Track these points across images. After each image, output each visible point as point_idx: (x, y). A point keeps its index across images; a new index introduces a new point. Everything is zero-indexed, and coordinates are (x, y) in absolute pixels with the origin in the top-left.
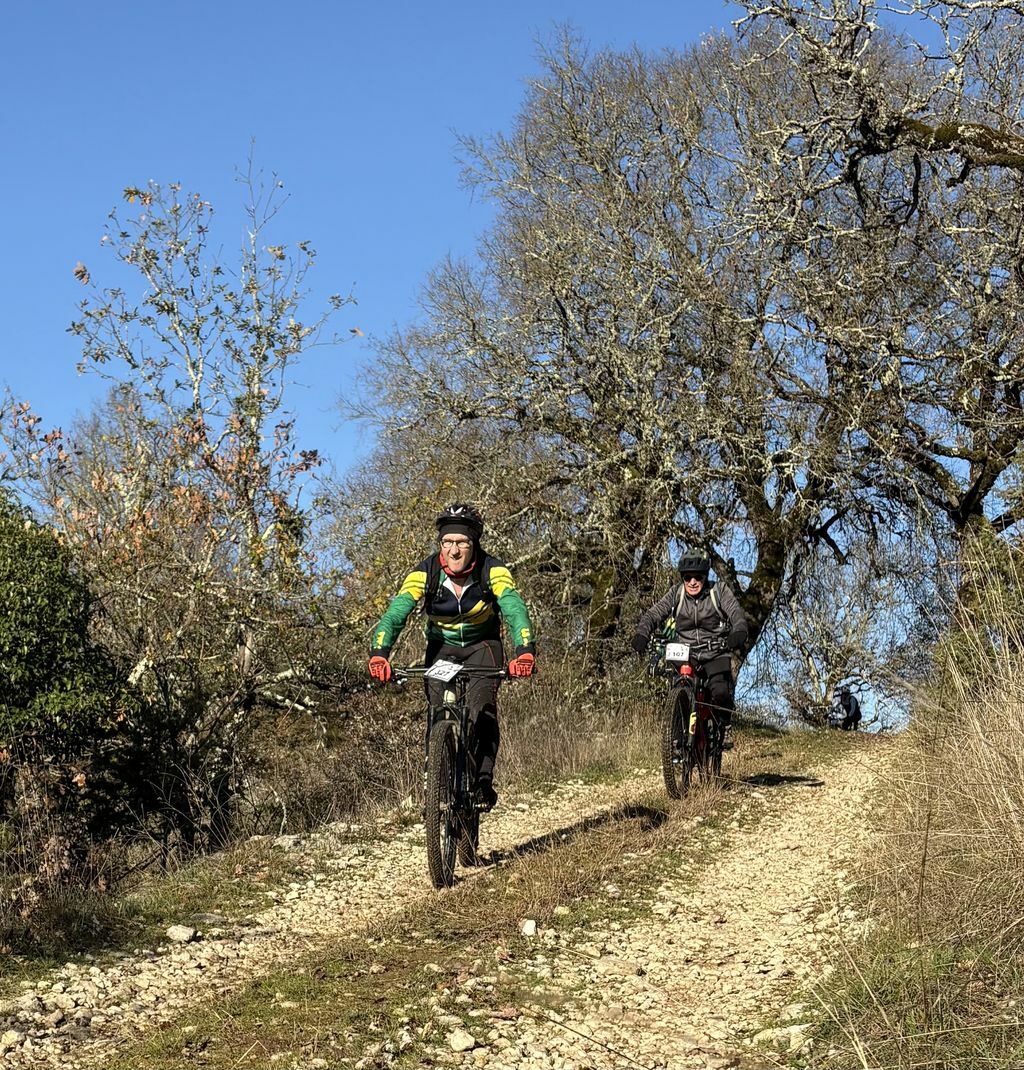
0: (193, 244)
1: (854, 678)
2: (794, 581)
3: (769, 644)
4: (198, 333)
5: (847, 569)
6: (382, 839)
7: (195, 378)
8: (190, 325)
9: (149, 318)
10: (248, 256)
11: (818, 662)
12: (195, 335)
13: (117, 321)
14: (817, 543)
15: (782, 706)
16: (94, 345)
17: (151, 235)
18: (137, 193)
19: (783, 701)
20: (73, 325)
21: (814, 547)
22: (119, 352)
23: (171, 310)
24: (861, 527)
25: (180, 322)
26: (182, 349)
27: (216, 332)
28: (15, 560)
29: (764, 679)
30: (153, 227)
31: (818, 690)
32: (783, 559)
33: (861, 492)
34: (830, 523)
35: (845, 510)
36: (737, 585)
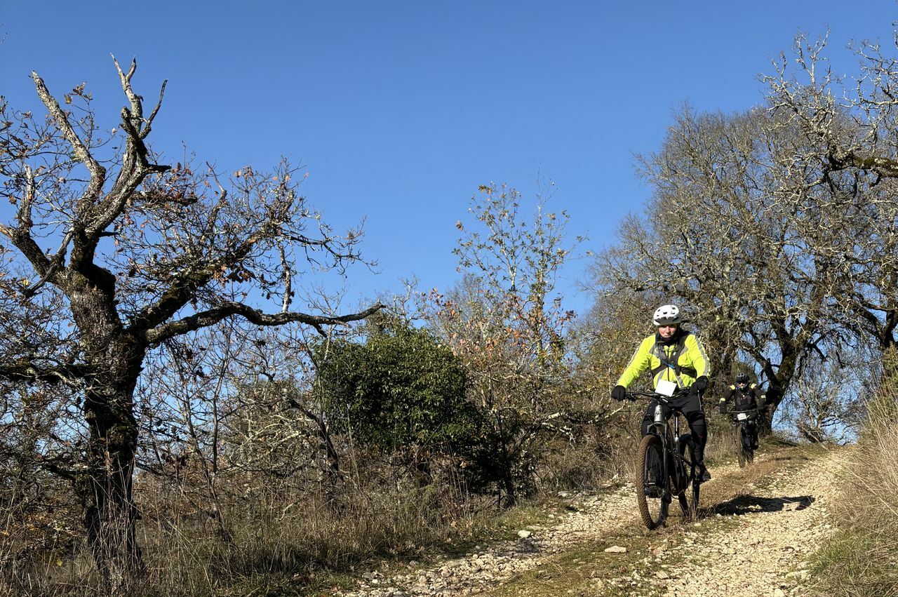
0: (511, 212)
1: (831, 417)
2: (800, 370)
3: (788, 400)
5: (826, 363)
7: (512, 275)
8: (510, 250)
11: (813, 409)
12: (512, 255)
13: (476, 249)
14: (811, 351)
15: (795, 431)
18: (485, 188)
19: (796, 429)
23: (501, 243)
24: (833, 343)
28: (433, 363)
29: (786, 417)
31: (813, 423)
32: (794, 359)
33: (833, 326)
34: (818, 341)
35: (825, 335)
36: (772, 372)
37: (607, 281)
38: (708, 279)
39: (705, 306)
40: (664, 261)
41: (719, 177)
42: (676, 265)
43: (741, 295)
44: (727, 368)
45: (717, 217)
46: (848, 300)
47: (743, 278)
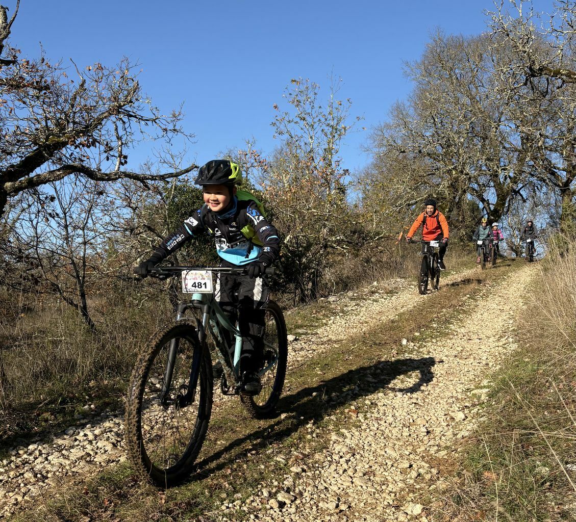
0: (312, 98)
2: (509, 207)
4: (313, 127)
5: (526, 203)
6: (364, 299)
8: (310, 124)
18: (295, 81)
21: (516, 196)
23: (304, 119)
24: (531, 190)
32: (505, 200)
33: (531, 179)
34: (521, 189)
35: (526, 185)
36: (490, 208)
37: (381, 145)
38: (448, 146)
39: (446, 164)
40: (420, 133)
41: (459, 78)
42: (427, 137)
43: (470, 157)
44: (459, 206)
45: (456, 105)
46: (541, 163)
47: (471, 146)
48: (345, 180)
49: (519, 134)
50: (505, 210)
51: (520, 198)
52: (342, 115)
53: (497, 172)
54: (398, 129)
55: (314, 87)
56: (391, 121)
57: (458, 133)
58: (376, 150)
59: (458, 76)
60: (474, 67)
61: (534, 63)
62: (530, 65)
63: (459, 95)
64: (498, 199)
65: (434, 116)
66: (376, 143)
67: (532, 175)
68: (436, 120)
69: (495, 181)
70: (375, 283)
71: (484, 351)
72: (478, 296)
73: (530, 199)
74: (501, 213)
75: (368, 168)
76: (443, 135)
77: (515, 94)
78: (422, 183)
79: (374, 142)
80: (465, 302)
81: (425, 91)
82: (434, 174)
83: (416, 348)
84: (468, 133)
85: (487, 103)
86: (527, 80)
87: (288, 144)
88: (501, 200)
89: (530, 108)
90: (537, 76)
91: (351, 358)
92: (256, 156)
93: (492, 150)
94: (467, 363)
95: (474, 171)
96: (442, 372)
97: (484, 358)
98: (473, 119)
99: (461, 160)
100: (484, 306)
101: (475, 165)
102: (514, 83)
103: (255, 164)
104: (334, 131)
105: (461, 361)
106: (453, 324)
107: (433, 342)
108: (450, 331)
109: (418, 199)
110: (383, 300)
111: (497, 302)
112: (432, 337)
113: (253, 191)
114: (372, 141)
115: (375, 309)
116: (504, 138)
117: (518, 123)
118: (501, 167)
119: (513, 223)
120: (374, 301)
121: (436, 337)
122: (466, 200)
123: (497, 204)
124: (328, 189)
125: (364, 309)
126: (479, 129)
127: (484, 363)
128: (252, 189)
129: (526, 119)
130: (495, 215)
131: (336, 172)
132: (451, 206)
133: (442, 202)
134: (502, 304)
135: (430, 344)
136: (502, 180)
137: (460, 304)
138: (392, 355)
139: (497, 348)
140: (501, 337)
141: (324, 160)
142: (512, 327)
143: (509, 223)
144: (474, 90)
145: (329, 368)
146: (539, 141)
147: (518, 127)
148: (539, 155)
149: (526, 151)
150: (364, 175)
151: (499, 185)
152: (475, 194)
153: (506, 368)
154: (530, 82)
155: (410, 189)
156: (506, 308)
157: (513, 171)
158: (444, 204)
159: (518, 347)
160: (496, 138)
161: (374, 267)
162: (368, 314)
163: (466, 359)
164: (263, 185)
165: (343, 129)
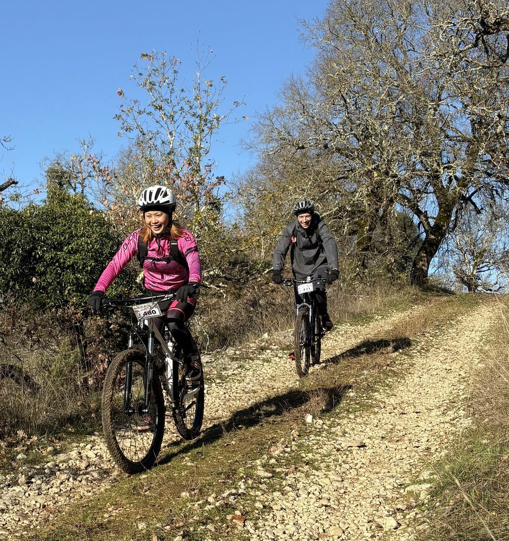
0: (171, 79)
1: (486, 264)
2: (456, 221)
3: (444, 250)
4: (173, 119)
5: (482, 214)
7: (171, 139)
8: (169, 115)
9: (151, 112)
10: (196, 83)
11: (469, 256)
12: (171, 119)
13: (136, 114)
14: (467, 203)
16: (125, 125)
17: (152, 75)
18: (147, 55)
20: (116, 116)
21: (466, 205)
22: (137, 128)
23: (161, 108)
24: (488, 196)
25: (165, 114)
26: (166, 126)
27: (181, 118)
30: (153, 72)
31: (469, 269)
32: (450, 211)
33: (487, 180)
34: (473, 194)
35: (480, 189)
36: (428, 223)
37: (270, 140)
38: (367, 137)
39: (364, 163)
40: (325, 121)
41: (379, 40)
42: (335, 125)
43: (398, 152)
44: (383, 222)
45: (376, 78)
46: (501, 157)
47: (399, 136)
48: (220, 192)
49: (467, 116)
50: (451, 225)
51: (472, 207)
52: (214, 100)
53: (437, 171)
54: (294, 116)
55: (173, 63)
56: (283, 105)
57: (380, 117)
58: (263, 147)
59: (378, 37)
60: (400, 23)
61: (487, 14)
62: (482, 18)
63: (380, 64)
64: (440, 210)
65: (345, 95)
66: (263, 137)
67: (489, 175)
68: (348, 100)
69: (435, 185)
70: (266, 335)
71: (423, 429)
72: (414, 351)
73: (487, 209)
74: (445, 231)
75: (252, 173)
76: (358, 122)
77: (461, 59)
78: (330, 191)
79: (260, 135)
80: (395, 359)
81: (331, 60)
82: (347, 178)
83: (326, 427)
84: (394, 117)
85: (420, 74)
86: (477, 39)
87: (139, 144)
88: (445, 211)
89: (483, 79)
90: (493, 33)
91: (233, 442)
92: (95, 163)
93: (430, 141)
94: (399, 447)
95: (404, 172)
96: (364, 461)
97: (424, 440)
98: (401, 97)
99: (384, 156)
100: (423, 364)
101: (406, 162)
102: (460, 44)
103: (94, 173)
104: (203, 122)
105: (390, 445)
106: (378, 391)
107: (350, 418)
108: (374, 402)
109: (325, 214)
110: (277, 359)
111: (441, 359)
112: (348, 411)
113: (91, 212)
114: (257, 135)
115: (265, 371)
116: (446, 123)
117: (466, 100)
118: (443, 164)
119: (463, 243)
120: (264, 360)
121: (355, 411)
122: (394, 213)
123: (439, 218)
124: (195, 205)
125: (250, 373)
126: (410, 111)
127: (424, 447)
128: (90, 209)
129: (478, 94)
130: (437, 234)
131: (206, 180)
132: (372, 223)
133: (359, 217)
134: (449, 361)
135: (345, 421)
136: (445, 183)
137: (389, 363)
138: (292, 437)
139: (442, 425)
140: (448, 409)
141: (189, 164)
142: (463, 394)
143: (457, 244)
144: (402, 56)
145: (203, 457)
146: (497, 126)
147: (466, 106)
148: (498, 146)
149: (479, 140)
150: (246, 183)
151: (441, 189)
152: (407, 204)
153: (456, 454)
154: (483, 40)
155: (313, 199)
156: (455, 366)
157: (461, 170)
158: (362, 219)
159: (473, 423)
160: (434, 124)
161: (264, 313)
162: (256, 379)
163: (397, 441)
164: (106, 203)
165: (215, 121)
